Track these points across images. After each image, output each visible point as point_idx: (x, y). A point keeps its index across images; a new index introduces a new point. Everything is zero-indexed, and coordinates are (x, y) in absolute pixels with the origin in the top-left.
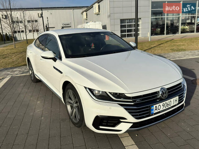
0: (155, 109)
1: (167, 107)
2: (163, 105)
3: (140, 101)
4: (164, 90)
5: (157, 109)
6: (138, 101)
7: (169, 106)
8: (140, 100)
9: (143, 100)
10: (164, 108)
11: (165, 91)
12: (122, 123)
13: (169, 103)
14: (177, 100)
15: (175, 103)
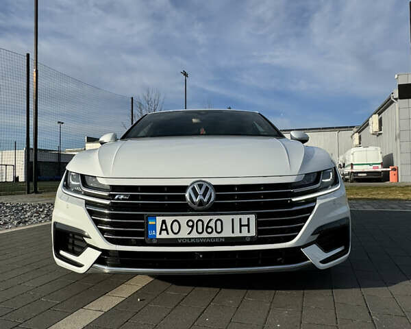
0: (162, 230)
1: (205, 235)
2: (191, 224)
3: (123, 199)
4: (200, 186)
5: (166, 229)
6: (118, 199)
7: (214, 235)
8: (125, 195)
9: (132, 197)
10: (194, 235)
11: (203, 189)
12: (89, 248)
13: (212, 224)
14: (248, 226)
15: (241, 232)
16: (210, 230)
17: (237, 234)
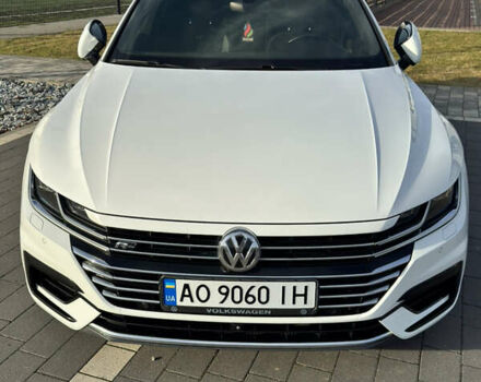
0: (183, 295)
1: (244, 305)
2: (224, 290)
5: (190, 296)
7: (257, 305)
10: (229, 304)
13: (254, 292)
14: (305, 295)
15: (294, 303)
16: (250, 299)
17: (289, 305)
